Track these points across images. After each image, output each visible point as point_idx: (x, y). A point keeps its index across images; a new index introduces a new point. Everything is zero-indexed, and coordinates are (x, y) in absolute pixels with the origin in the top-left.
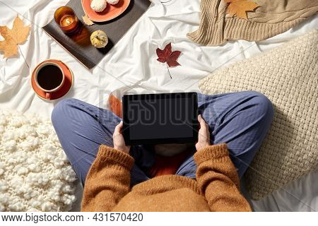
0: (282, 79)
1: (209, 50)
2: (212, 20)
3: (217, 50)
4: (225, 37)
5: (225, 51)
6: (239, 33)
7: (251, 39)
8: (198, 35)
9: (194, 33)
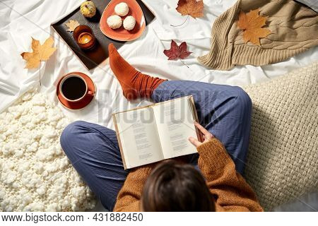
0: (285, 106)
1: (217, 73)
2: (222, 46)
3: (224, 74)
4: (233, 62)
5: (233, 75)
6: (246, 59)
7: (258, 64)
8: (209, 59)
9: (204, 57)
